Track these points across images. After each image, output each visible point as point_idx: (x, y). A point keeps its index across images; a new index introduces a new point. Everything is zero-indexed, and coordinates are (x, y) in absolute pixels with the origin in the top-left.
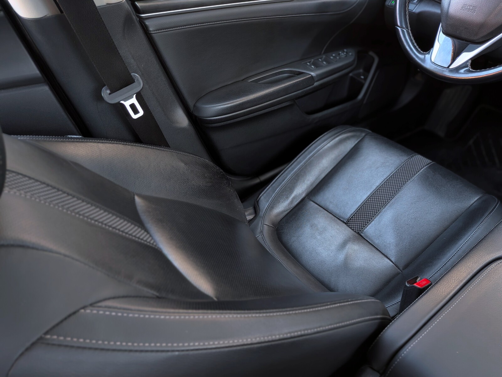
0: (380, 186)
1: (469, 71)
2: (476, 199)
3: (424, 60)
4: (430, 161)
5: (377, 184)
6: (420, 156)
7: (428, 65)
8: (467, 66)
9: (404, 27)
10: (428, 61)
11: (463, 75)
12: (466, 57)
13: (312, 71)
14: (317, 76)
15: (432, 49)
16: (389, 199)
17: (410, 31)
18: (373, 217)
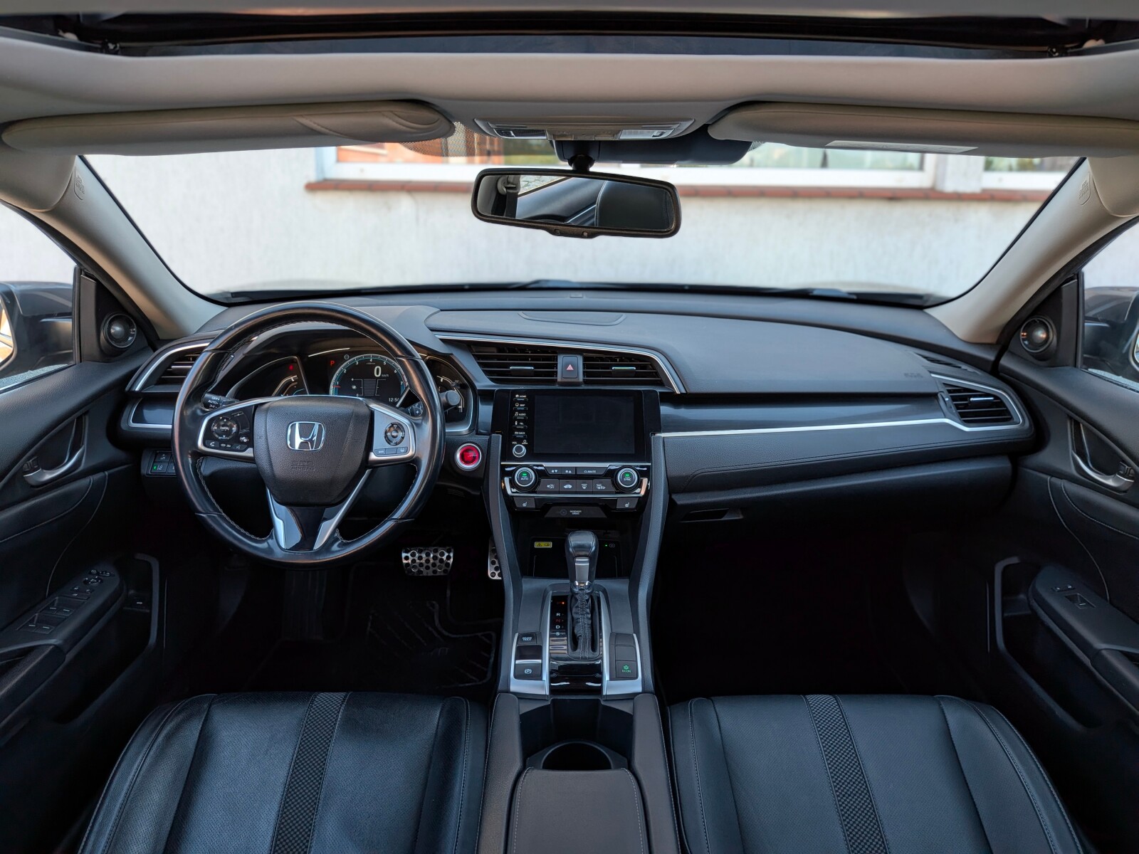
0: (289, 779)
1: (343, 545)
2: (438, 715)
3: (270, 550)
4: (344, 694)
5: (282, 780)
6: (322, 694)
7: (279, 555)
8: (337, 539)
9: (211, 510)
10: (277, 550)
11: (338, 552)
12: (328, 528)
13: (50, 636)
14: (66, 641)
15: (273, 530)
16: (317, 793)
17: (223, 514)
18: (308, 841)
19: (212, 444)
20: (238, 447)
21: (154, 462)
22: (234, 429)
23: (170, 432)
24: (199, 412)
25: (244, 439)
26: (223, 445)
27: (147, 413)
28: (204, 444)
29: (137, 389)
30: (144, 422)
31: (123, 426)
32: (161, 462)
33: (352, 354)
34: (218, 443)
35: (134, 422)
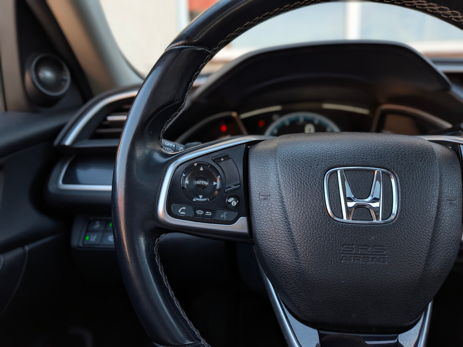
19: (181, 211)
20: (224, 216)
21: (87, 231)
22: (218, 184)
23: (110, 195)
24: (158, 157)
25: (233, 202)
26: (200, 212)
27: (81, 173)
28: (169, 210)
29: (68, 142)
30: (77, 182)
31: (51, 188)
32: (95, 231)
33: (281, 113)
34: (191, 208)
35: (65, 182)
